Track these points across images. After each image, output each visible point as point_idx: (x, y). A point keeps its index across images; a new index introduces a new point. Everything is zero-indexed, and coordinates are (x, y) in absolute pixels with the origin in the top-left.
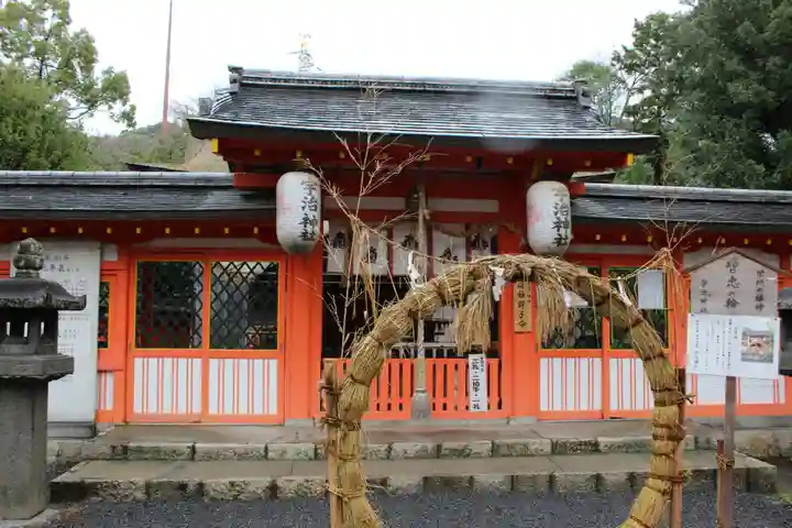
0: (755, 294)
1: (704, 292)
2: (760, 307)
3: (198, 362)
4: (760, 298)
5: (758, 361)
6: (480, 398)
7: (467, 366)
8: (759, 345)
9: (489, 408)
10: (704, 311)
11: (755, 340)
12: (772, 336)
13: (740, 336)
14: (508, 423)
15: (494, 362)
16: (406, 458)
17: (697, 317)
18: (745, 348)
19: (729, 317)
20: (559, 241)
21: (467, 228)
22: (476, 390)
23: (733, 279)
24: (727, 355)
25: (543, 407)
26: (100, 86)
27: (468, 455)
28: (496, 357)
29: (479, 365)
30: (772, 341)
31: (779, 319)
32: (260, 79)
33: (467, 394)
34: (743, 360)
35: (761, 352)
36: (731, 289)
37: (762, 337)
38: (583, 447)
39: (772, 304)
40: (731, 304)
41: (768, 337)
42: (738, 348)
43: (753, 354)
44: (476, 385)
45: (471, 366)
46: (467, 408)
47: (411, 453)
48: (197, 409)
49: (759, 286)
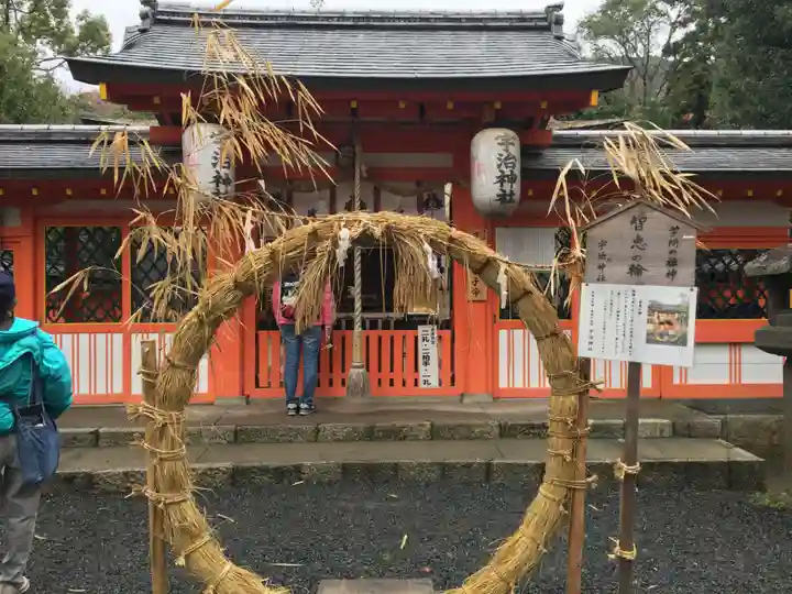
0: (667, 257)
1: (602, 256)
2: (672, 274)
3: (118, 338)
4: (672, 263)
5: (667, 343)
6: (431, 374)
7: (416, 338)
8: (669, 323)
9: (440, 385)
10: (601, 279)
11: (663, 317)
12: (687, 313)
13: (645, 310)
14: (461, 401)
15: (447, 334)
16: (335, 440)
17: (593, 286)
18: (651, 327)
19: (633, 287)
20: (503, 197)
21: (418, 184)
22: (426, 364)
23: (639, 240)
24: (628, 334)
25: (503, 384)
26: (77, 33)
27: (405, 438)
28: (447, 328)
29: (429, 337)
30: (687, 318)
31: (696, 289)
32: (178, 14)
33: (416, 369)
34: (648, 341)
35: (671, 332)
36: (637, 251)
37: (673, 313)
38: (536, 431)
39: (688, 271)
40: (636, 271)
41: (680, 312)
42: (643, 327)
43: (661, 335)
44: (426, 357)
45: (420, 339)
46: (416, 384)
47: (340, 435)
48: (118, 389)
49: (672, 248)
